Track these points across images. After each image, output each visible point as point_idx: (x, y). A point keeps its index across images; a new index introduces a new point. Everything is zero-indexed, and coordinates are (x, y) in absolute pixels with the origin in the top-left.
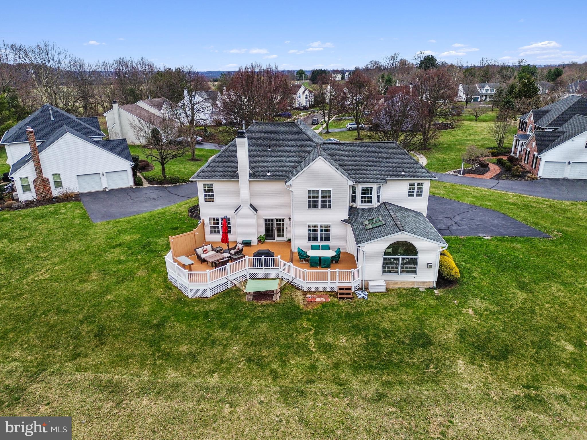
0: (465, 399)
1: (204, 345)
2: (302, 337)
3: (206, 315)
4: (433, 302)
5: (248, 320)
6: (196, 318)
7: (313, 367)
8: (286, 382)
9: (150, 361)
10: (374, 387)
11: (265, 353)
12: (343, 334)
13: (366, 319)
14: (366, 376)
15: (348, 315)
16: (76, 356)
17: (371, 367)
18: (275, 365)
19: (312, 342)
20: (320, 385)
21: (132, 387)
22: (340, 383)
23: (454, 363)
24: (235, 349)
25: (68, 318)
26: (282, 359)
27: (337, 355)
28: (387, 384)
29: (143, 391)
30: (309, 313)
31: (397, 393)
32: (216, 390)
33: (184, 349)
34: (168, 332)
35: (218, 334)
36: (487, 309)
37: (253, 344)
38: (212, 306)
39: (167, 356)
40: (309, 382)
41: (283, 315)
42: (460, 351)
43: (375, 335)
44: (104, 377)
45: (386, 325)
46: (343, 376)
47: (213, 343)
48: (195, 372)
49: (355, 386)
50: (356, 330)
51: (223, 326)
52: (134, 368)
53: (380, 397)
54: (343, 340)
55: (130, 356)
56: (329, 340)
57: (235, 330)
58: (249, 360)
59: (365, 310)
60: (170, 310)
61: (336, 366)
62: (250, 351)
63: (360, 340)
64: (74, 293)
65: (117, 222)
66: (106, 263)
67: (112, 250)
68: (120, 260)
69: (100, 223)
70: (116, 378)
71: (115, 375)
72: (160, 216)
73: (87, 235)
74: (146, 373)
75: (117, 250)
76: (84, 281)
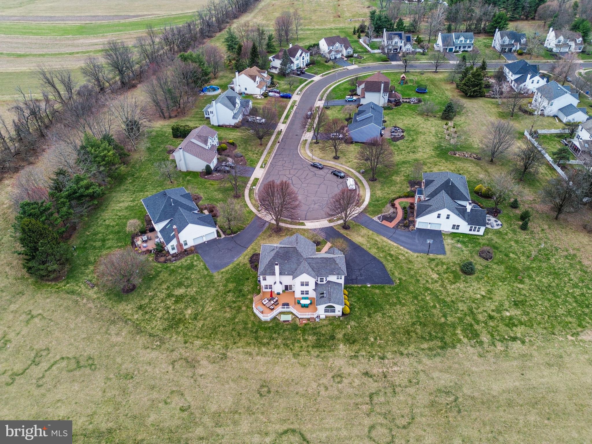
0: (339, 356)
1: (271, 339)
2: (298, 337)
3: (269, 328)
4: (339, 323)
5: (282, 331)
6: (266, 329)
7: (301, 347)
8: (294, 352)
9: (256, 345)
10: (317, 353)
11: (288, 342)
12: (311, 335)
13: (318, 330)
14: (315, 349)
15: (313, 329)
16: (235, 343)
17: (317, 347)
18: (291, 346)
19: (301, 338)
20: (303, 352)
21: (254, 354)
22: (308, 352)
23: (340, 345)
24: (279, 341)
25: (227, 329)
26: (293, 344)
27: (309, 343)
28: (321, 352)
29: (258, 355)
30: (300, 327)
31: (323, 355)
32: (276, 354)
33: (265, 341)
34: (259, 334)
35: (274, 336)
36: (354, 326)
37: (285, 339)
38: (271, 325)
39: (261, 343)
40: (300, 351)
41: (292, 328)
42: (342, 341)
43: (320, 336)
44: (246, 350)
45: (323, 332)
46: (309, 350)
47: (273, 339)
48: (270, 348)
49: (312, 352)
50: (314, 334)
51: (275, 333)
52: (253, 347)
53: (318, 356)
54: (310, 338)
55: (250, 343)
56: (306, 337)
57: (279, 334)
58: (284, 345)
59: (318, 326)
60: (258, 326)
61: (308, 346)
62: (284, 342)
63: (315, 338)
64: (224, 318)
65: (222, 273)
66: (229, 302)
67: (228, 294)
68: (233, 301)
69: (215, 274)
70: (249, 350)
71: (248, 349)
72: (238, 267)
73: (214, 283)
74: (256, 349)
75: (230, 294)
76: (225, 312)
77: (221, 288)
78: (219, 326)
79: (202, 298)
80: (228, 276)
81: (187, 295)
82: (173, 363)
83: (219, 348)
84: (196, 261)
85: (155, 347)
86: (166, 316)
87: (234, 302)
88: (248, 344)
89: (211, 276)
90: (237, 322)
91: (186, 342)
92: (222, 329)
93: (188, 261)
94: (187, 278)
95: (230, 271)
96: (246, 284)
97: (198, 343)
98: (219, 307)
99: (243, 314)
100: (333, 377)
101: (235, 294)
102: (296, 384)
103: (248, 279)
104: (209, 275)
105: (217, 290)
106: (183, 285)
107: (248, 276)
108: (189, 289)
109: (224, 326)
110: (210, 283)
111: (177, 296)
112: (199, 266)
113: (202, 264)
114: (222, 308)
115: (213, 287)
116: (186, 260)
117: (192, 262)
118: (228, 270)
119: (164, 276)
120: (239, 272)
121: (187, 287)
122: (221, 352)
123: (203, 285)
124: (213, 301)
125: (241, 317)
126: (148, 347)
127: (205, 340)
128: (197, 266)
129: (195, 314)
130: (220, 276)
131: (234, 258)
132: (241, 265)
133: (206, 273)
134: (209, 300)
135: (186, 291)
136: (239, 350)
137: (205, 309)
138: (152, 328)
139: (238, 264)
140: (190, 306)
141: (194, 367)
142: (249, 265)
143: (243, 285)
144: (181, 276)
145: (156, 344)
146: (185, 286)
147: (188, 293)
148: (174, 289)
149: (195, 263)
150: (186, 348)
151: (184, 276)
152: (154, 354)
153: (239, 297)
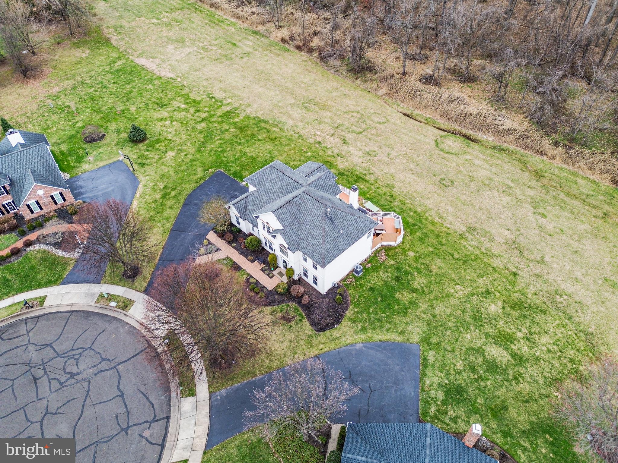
19: (371, 192)
21: (433, 213)
24: (396, 204)
27: (368, 186)
28: (365, 175)
29: (430, 210)
31: (365, 172)
32: (410, 198)
33: (412, 214)
34: (414, 221)
37: (389, 202)
39: (418, 215)
40: (383, 186)
44: (440, 220)
47: (401, 209)
48: (412, 206)
64: (445, 263)
65: (403, 333)
66: (425, 276)
67: (419, 287)
68: (418, 273)
69: (416, 339)
70: (437, 218)
71: (437, 220)
72: (367, 325)
73: (429, 324)
74: (427, 215)
75: (415, 285)
76: (440, 268)
77: (424, 305)
78: (458, 259)
79: (464, 312)
80: (397, 319)
81: (487, 335)
82: (541, 261)
83: (472, 240)
84: (435, 400)
85: (565, 297)
86: (535, 329)
87: (418, 270)
88: (433, 223)
89: (426, 340)
90: (431, 246)
91: (515, 274)
92: (456, 256)
93: (451, 413)
94: (473, 370)
95: (388, 326)
96: (380, 283)
97: (497, 263)
98: (445, 280)
99: (418, 250)
100: (375, 156)
101: (408, 281)
102: (412, 170)
103: (372, 289)
104: (429, 344)
105: (432, 306)
106: (486, 361)
107: (367, 294)
108: (479, 344)
109: (452, 256)
110: (436, 327)
111: (506, 349)
112: (435, 380)
113: (428, 382)
114: (440, 276)
115: (434, 316)
116: (455, 420)
117: (445, 402)
118: (388, 330)
119: (519, 414)
120: (375, 313)
121: (479, 351)
122: (472, 237)
123: (449, 332)
124: (448, 296)
125: (423, 249)
126: (576, 302)
127: (485, 260)
128: (440, 385)
129: (486, 298)
130: (410, 328)
131: (359, 352)
132: (360, 325)
133: (432, 353)
134: (453, 301)
135: (484, 344)
136: (449, 226)
137: (466, 292)
138: (565, 326)
139: (364, 329)
140: (488, 314)
141: (514, 242)
142: (349, 313)
143: (386, 285)
144: (482, 384)
145: (562, 300)
146: (484, 356)
147: (484, 340)
148: (507, 367)
149: (440, 395)
150: (517, 267)
151: (477, 381)
152: (567, 287)
153: (406, 273)
